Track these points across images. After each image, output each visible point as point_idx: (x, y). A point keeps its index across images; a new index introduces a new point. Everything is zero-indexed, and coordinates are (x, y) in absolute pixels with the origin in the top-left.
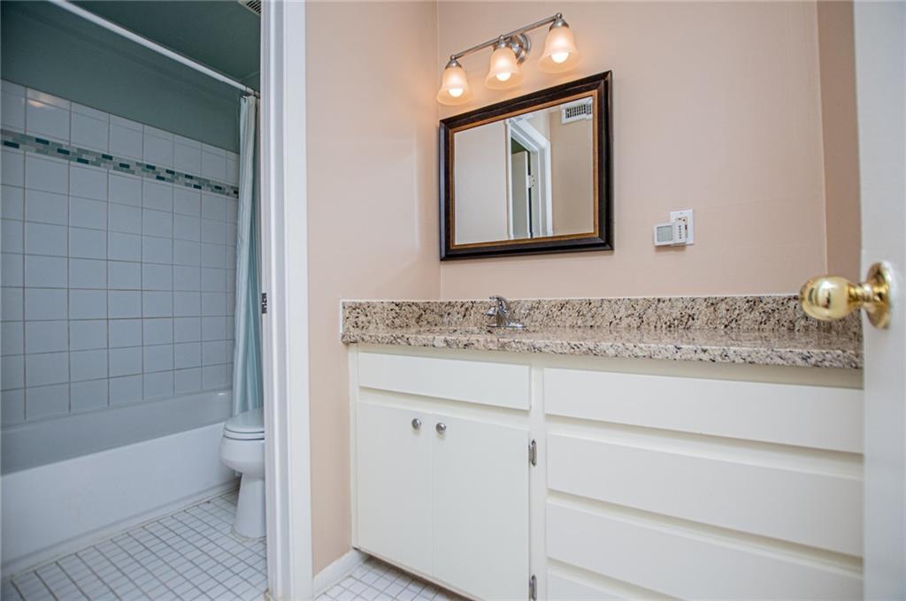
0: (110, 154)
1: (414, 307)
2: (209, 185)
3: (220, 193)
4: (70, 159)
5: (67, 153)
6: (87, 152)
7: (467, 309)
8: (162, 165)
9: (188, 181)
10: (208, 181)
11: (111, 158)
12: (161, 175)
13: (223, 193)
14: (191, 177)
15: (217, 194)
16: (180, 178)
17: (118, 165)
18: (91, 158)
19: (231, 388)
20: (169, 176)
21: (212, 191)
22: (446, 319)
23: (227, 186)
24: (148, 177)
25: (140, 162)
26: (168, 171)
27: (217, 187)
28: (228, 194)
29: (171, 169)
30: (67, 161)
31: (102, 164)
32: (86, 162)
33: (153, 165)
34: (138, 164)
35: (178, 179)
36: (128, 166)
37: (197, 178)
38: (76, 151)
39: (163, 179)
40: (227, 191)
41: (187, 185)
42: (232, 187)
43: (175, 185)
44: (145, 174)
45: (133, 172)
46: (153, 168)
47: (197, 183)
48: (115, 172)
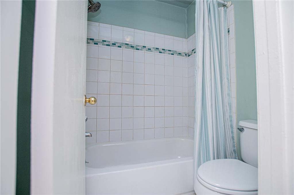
0: (145, 46)
2: (176, 53)
3: (180, 56)
4: (134, 49)
5: (133, 47)
6: (139, 46)
8: (161, 48)
9: (169, 52)
10: (176, 51)
11: (145, 47)
12: (161, 51)
13: (182, 56)
16: (167, 51)
17: (147, 49)
18: (140, 48)
20: (163, 51)
21: (178, 55)
23: (183, 52)
24: (156, 52)
25: (154, 47)
26: (163, 49)
27: (179, 54)
28: (183, 56)
29: (163, 48)
30: (133, 50)
31: (143, 50)
32: (138, 49)
33: (158, 48)
34: (153, 48)
35: (166, 52)
36: (150, 49)
37: (173, 51)
38: (135, 46)
39: (161, 52)
40: (183, 55)
41: (169, 54)
42: (185, 53)
43: (165, 54)
44: (156, 51)
45: (152, 51)
46: (158, 49)
47: (172, 53)
48: (146, 52)
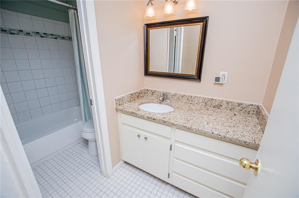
0: (22, 30)
1: (137, 94)
2: (60, 37)
3: (64, 40)
4: (8, 34)
5: (5, 31)
6: (13, 30)
7: (153, 92)
8: (42, 32)
9: (52, 36)
10: (59, 35)
11: (22, 31)
12: (42, 35)
13: (66, 40)
14: (53, 35)
15: (63, 40)
16: (49, 36)
17: (26, 34)
18: (15, 32)
19: (79, 105)
20: (45, 35)
21: (61, 39)
22: (146, 94)
23: (66, 36)
24: (37, 37)
25: (33, 31)
26: (44, 34)
27: (63, 38)
28: (67, 40)
29: (45, 33)
30: (6, 35)
31: (20, 34)
32: (14, 34)
33: (38, 32)
34: (33, 32)
35: (48, 36)
36: (29, 34)
37: (56, 35)
38: (8, 30)
39: (43, 37)
40: (66, 38)
41: (52, 38)
42: (68, 37)
43: (48, 39)
44: (36, 36)
45: (32, 36)
46: (39, 33)
47: (55, 37)
48: (25, 36)
